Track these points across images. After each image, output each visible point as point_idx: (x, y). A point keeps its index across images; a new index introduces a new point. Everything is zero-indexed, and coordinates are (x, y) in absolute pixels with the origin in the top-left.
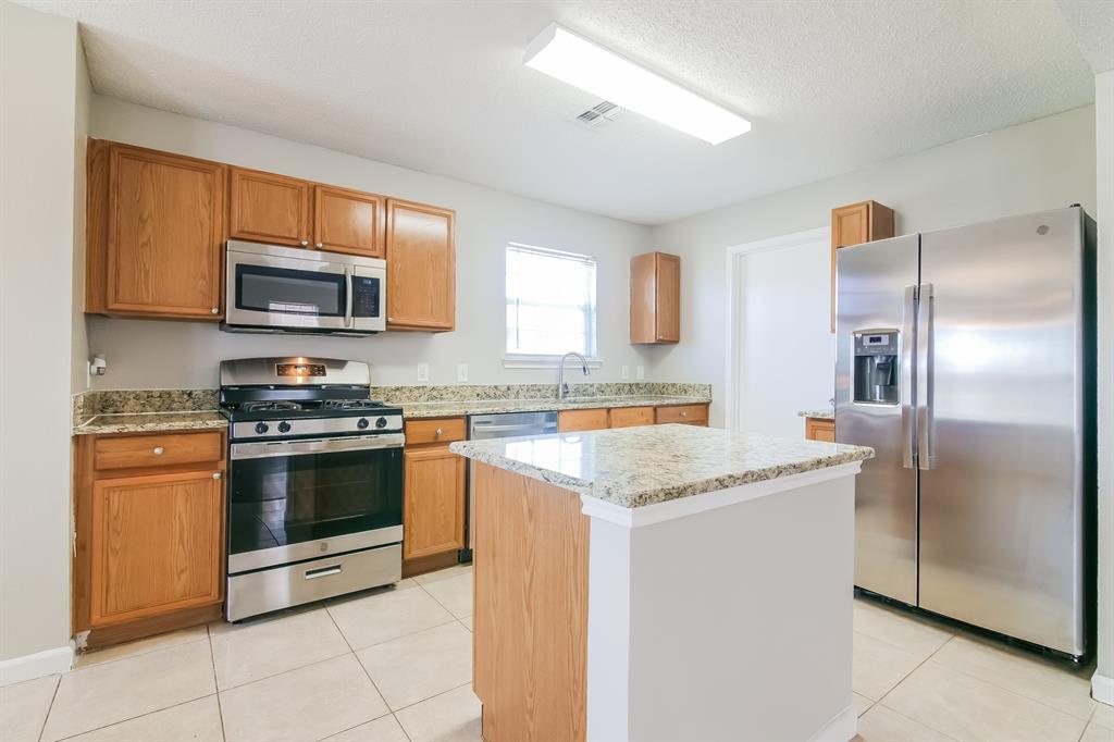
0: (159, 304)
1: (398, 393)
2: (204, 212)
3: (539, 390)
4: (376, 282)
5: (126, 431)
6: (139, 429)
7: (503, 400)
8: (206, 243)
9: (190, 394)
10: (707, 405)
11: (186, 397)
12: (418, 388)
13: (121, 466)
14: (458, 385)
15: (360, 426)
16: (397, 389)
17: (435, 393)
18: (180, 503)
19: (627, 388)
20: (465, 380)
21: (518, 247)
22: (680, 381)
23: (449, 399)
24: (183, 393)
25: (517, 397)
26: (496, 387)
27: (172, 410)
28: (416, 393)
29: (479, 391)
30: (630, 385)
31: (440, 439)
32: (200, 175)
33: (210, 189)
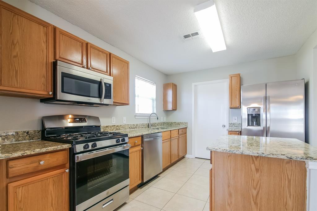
0: (24, 88)
1: (107, 128)
2: (44, 46)
3: (144, 125)
4: (110, 85)
5: (25, 154)
6: (33, 153)
7: (136, 129)
8: (45, 61)
9: (28, 133)
10: (186, 128)
11: (25, 134)
12: (113, 126)
13: (23, 173)
14: (124, 124)
15: (117, 142)
16: (107, 127)
17: (118, 128)
18: (51, 187)
19: (163, 124)
20: (125, 123)
21: (138, 77)
22: (177, 121)
23: (122, 130)
24: (24, 132)
25: (139, 128)
26: (134, 125)
27: (19, 141)
28: (112, 128)
29: (129, 126)
30: (163, 123)
31: (136, 144)
32: (42, 27)
33: (46, 34)
